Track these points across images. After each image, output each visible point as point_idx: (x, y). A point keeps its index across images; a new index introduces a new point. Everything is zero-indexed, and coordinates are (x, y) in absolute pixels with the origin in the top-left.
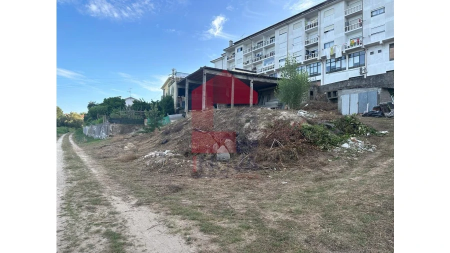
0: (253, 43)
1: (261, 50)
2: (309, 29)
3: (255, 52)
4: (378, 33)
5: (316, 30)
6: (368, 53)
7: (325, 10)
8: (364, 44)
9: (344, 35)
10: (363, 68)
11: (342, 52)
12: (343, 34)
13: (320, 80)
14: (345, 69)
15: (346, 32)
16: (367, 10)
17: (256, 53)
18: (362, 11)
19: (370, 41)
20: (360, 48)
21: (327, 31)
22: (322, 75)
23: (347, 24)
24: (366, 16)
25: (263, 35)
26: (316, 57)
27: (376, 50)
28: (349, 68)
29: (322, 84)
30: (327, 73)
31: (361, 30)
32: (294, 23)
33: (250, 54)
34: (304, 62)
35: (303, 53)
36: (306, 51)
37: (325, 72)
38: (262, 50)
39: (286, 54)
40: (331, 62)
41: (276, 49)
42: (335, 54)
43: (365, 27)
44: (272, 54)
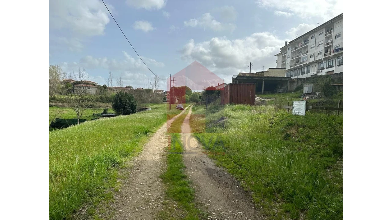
0: (297, 44)
2: (328, 35)
3: (298, 50)
5: (331, 36)
13: (333, 71)
22: (335, 67)
25: (302, 39)
26: (330, 56)
29: (334, 73)
30: (337, 66)
32: (320, 31)
33: (295, 52)
34: (323, 58)
35: (323, 52)
36: (325, 51)
37: (336, 65)
39: (314, 53)
41: (309, 49)
44: (307, 52)
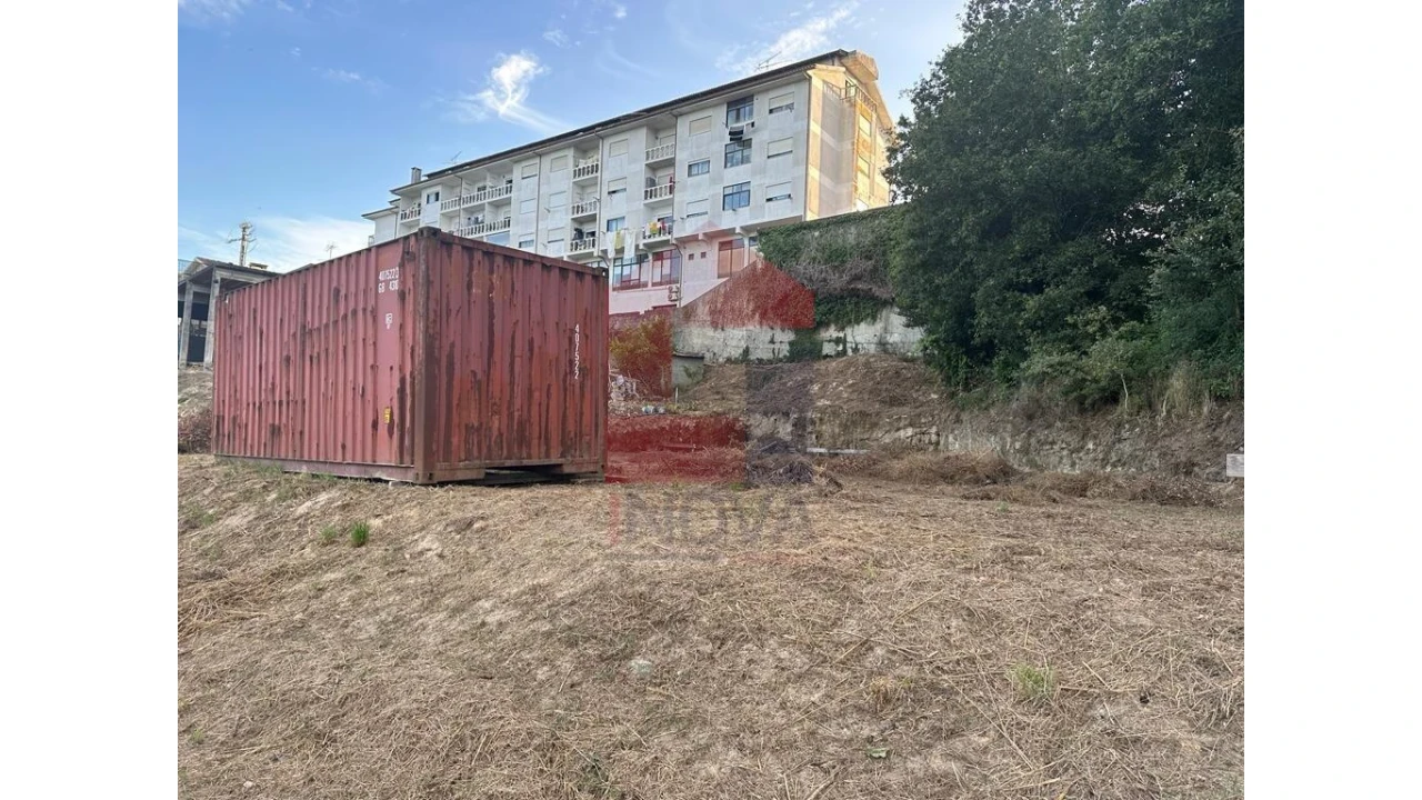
0: (464, 185)
1: (481, 208)
2: (582, 178)
3: (470, 211)
4: (698, 214)
5: (594, 182)
6: (685, 253)
7: (612, 140)
8: (675, 236)
9: (642, 206)
10: (674, 286)
11: (637, 246)
12: (640, 203)
14: (645, 285)
15: (647, 202)
16: (683, 158)
17: (472, 213)
18: (674, 159)
19: (684, 230)
20: (666, 243)
21: (614, 192)
23: (651, 182)
24: (681, 172)
25: (489, 170)
26: (591, 250)
27: (697, 251)
28: (654, 284)
30: (614, 289)
31: (670, 203)
33: (457, 214)
34: (569, 256)
35: (569, 234)
36: (576, 230)
38: (483, 210)
39: (534, 230)
40: (622, 266)
41: (512, 212)
42: (623, 248)
43: (678, 196)
44: (507, 223)
